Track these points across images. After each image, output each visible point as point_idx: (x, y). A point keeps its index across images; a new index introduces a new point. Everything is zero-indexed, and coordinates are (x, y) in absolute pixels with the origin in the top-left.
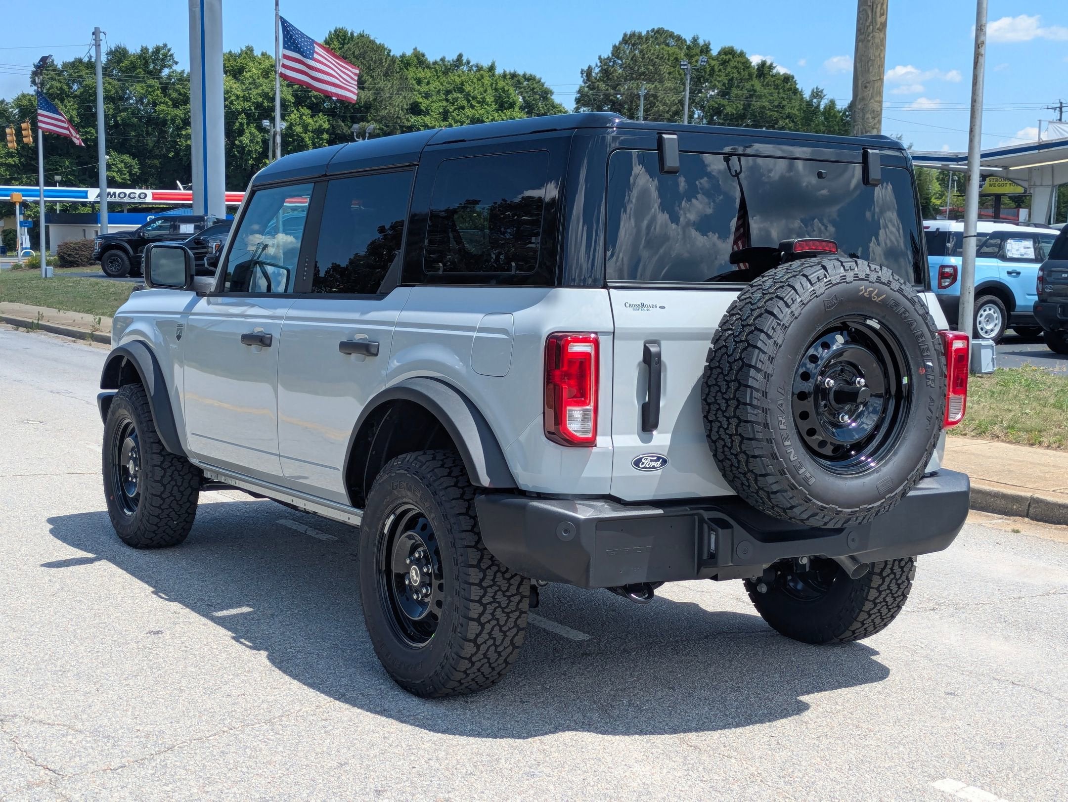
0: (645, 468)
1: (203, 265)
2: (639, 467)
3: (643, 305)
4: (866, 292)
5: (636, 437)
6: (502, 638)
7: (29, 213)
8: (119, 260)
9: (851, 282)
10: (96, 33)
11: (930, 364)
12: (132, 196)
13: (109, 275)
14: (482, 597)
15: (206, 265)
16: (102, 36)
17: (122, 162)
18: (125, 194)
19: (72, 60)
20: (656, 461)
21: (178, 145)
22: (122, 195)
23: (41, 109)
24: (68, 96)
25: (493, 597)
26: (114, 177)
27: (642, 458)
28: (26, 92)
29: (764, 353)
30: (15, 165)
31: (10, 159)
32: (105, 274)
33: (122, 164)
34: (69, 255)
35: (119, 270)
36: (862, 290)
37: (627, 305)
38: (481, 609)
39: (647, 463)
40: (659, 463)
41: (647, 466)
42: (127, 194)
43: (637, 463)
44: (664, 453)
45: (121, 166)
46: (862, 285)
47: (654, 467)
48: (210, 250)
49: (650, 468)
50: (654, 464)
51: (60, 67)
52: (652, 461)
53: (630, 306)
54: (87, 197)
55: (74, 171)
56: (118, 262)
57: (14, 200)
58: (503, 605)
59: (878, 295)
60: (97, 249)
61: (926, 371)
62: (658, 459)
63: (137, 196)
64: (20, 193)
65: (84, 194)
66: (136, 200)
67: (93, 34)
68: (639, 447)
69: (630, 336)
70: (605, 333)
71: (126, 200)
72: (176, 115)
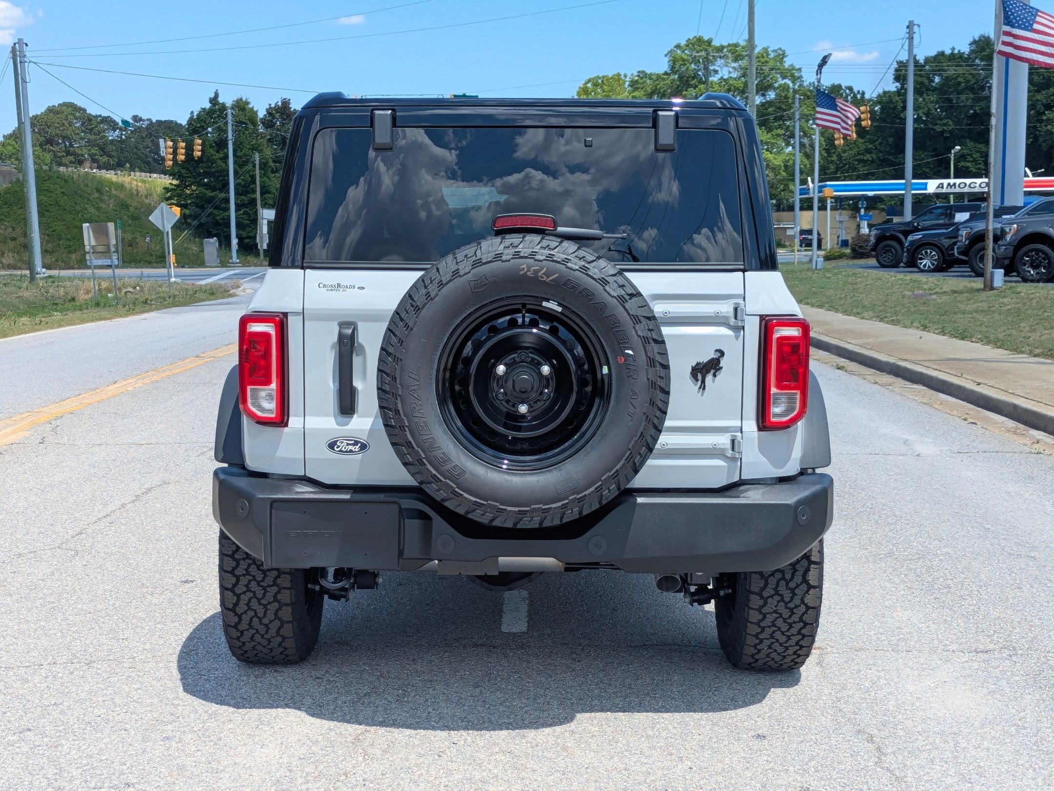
0: (341, 451)
1: (953, 254)
2: (334, 450)
3: (339, 285)
4: (529, 270)
5: (332, 420)
6: (263, 610)
7: (883, 206)
8: (893, 250)
9: (509, 261)
10: (911, 26)
11: (630, 352)
12: (972, 186)
13: (883, 266)
14: (234, 569)
15: (956, 254)
16: (916, 29)
17: (978, 152)
18: (965, 184)
19: (933, 53)
20: (353, 445)
21: (1038, 130)
22: (962, 186)
23: (819, 106)
24: (928, 90)
25: (246, 570)
26: (968, 167)
27: (337, 441)
28: (887, 89)
29: (395, 335)
30: (873, 161)
31: (868, 156)
32: (878, 265)
33: (978, 155)
34: (861, 247)
35: (892, 260)
36: (524, 268)
37: (321, 285)
38: (234, 580)
39: (343, 446)
40: (357, 447)
41: (343, 449)
42: (968, 184)
43: (332, 446)
44: (364, 438)
45: (977, 156)
46: (524, 264)
47: (351, 451)
48: (960, 238)
49: (347, 452)
50: (350, 447)
51: (922, 62)
52: (348, 444)
53: (324, 286)
54: (926, 189)
55: (928, 163)
56: (892, 252)
57: (826, 195)
58: (259, 579)
59: (547, 274)
60: (873, 240)
61: (625, 360)
62: (356, 443)
63: (977, 185)
64: (832, 189)
65: (924, 186)
66: (977, 190)
67: (908, 27)
68: (334, 429)
69: (323, 316)
70: (296, 314)
71: (966, 190)
72: (1038, 100)
